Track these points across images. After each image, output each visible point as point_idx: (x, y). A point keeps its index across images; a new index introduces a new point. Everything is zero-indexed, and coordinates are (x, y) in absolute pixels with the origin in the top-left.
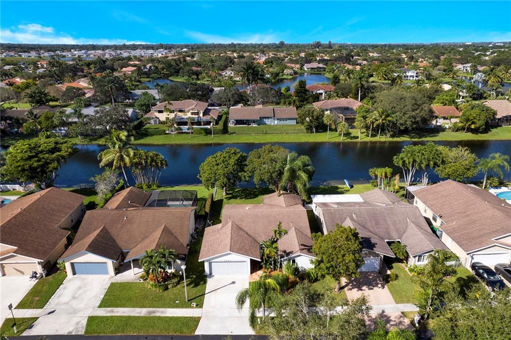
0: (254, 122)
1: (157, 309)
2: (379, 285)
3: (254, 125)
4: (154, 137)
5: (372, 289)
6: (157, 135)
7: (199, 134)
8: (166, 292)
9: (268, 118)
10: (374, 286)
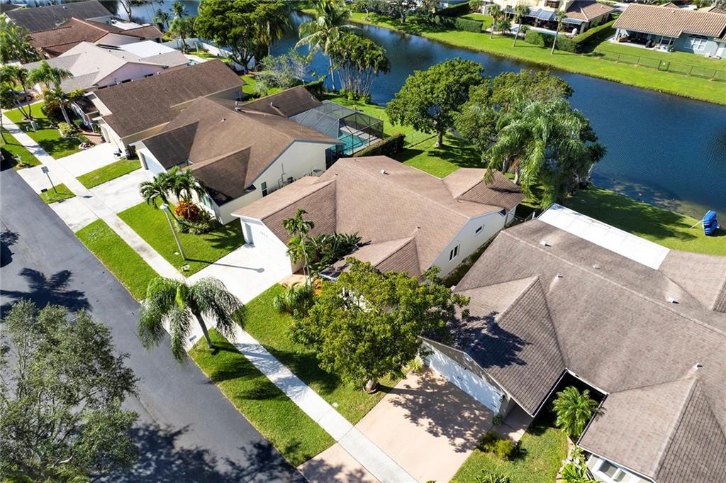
0: (665, 42)
1: (152, 248)
2: (459, 441)
3: (662, 49)
4: (462, 33)
5: (436, 434)
6: (468, 30)
7: (534, 43)
8: (183, 234)
9: (704, 38)
10: (446, 433)
